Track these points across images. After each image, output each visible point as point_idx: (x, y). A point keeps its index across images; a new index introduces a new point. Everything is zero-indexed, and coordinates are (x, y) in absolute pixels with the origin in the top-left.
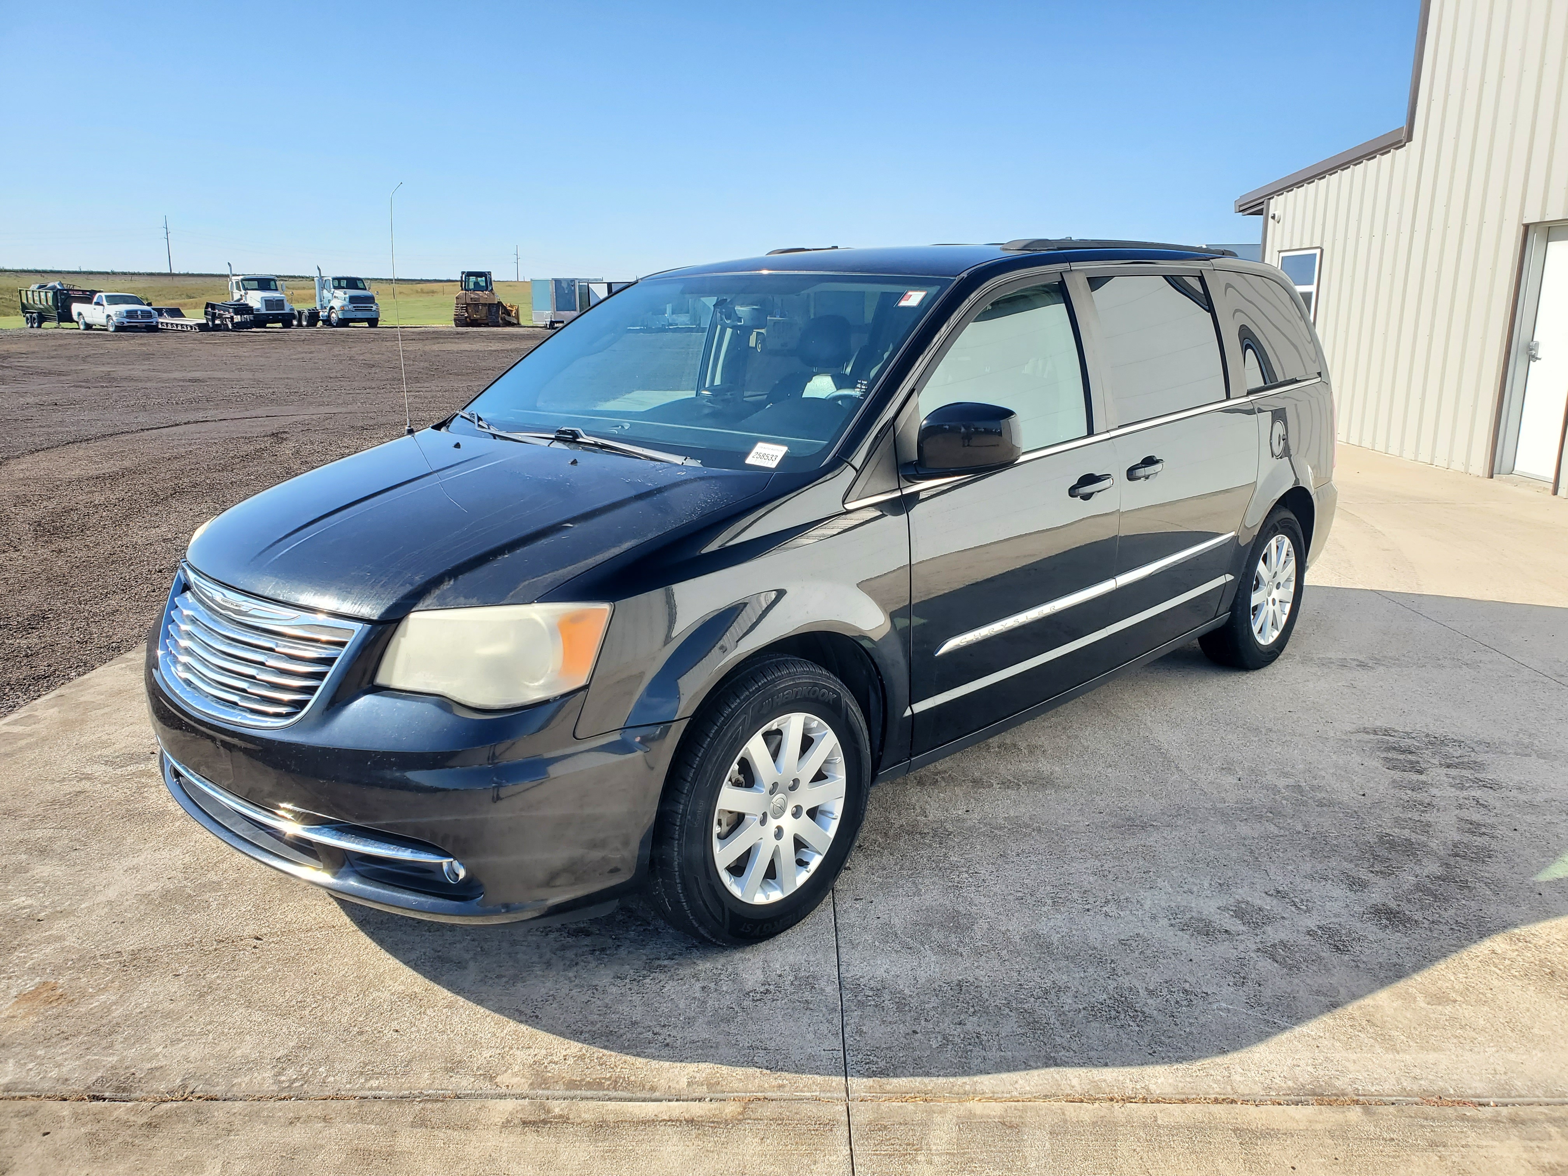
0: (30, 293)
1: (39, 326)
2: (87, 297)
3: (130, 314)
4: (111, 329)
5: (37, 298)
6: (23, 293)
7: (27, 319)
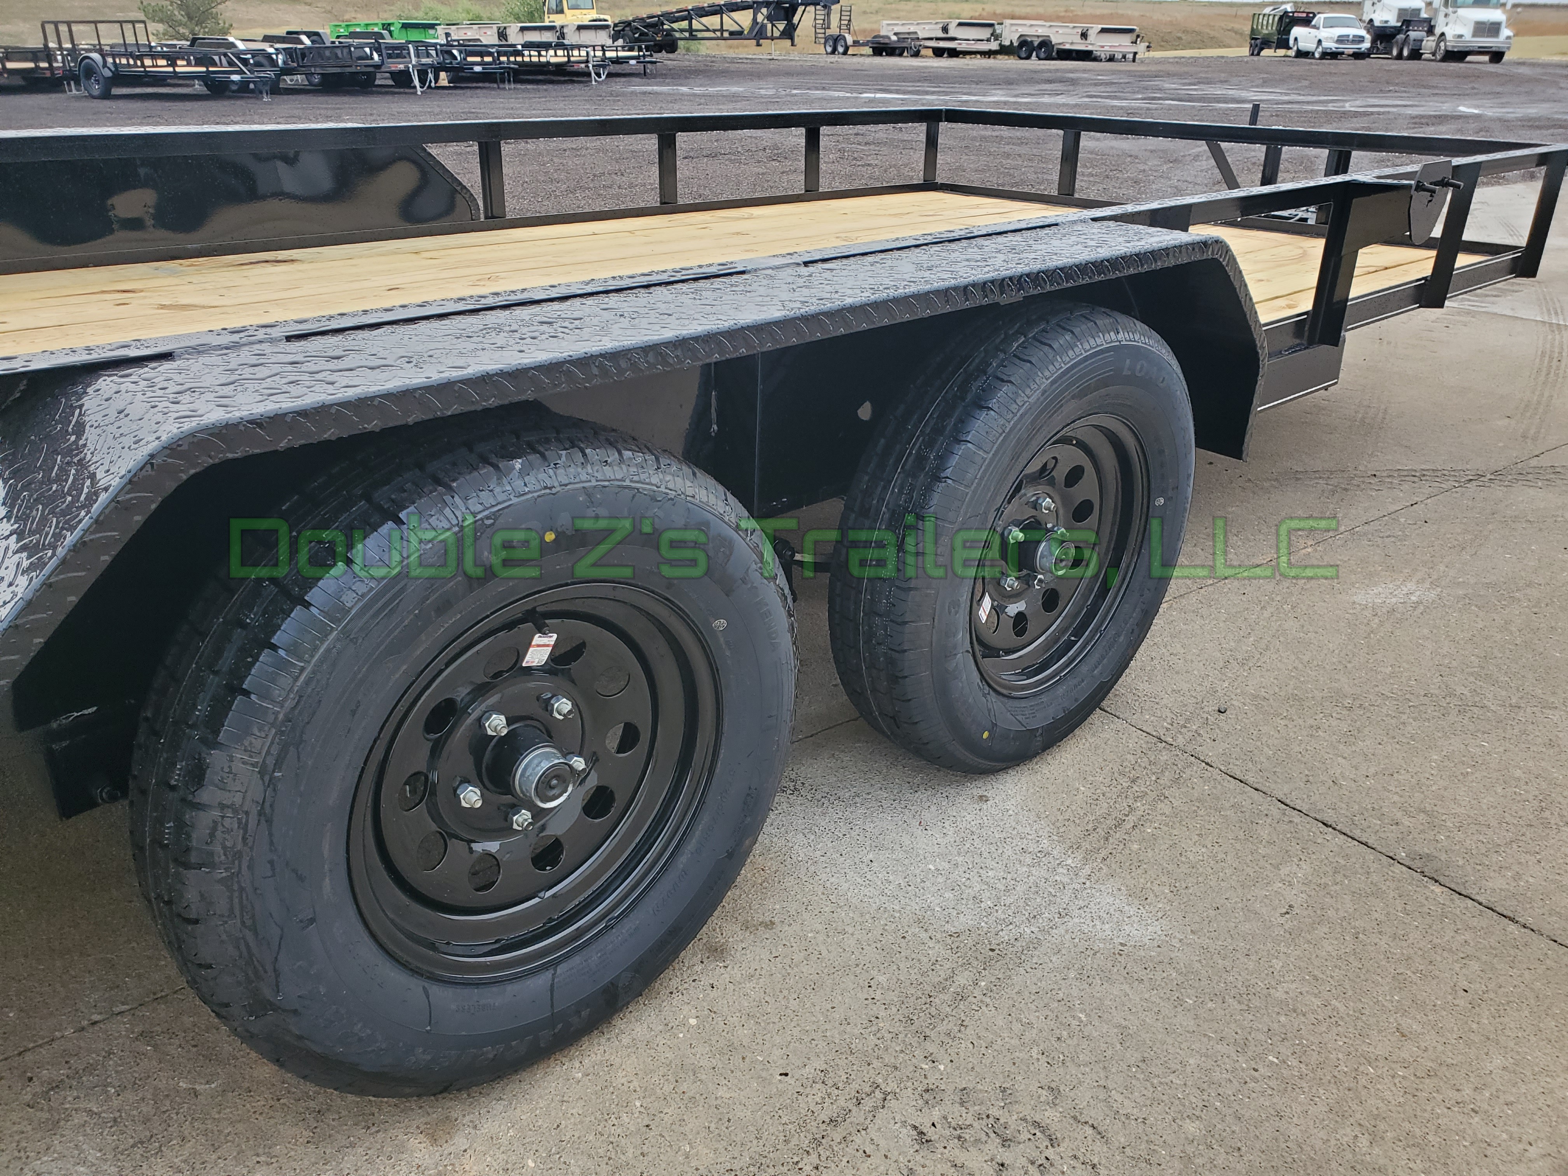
0: (1261, 17)
1: (1258, 54)
2: (1307, 21)
3: (1341, 40)
4: (1317, 55)
5: (1265, 23)
6: (1257, 16)
7: (1251, 46)
